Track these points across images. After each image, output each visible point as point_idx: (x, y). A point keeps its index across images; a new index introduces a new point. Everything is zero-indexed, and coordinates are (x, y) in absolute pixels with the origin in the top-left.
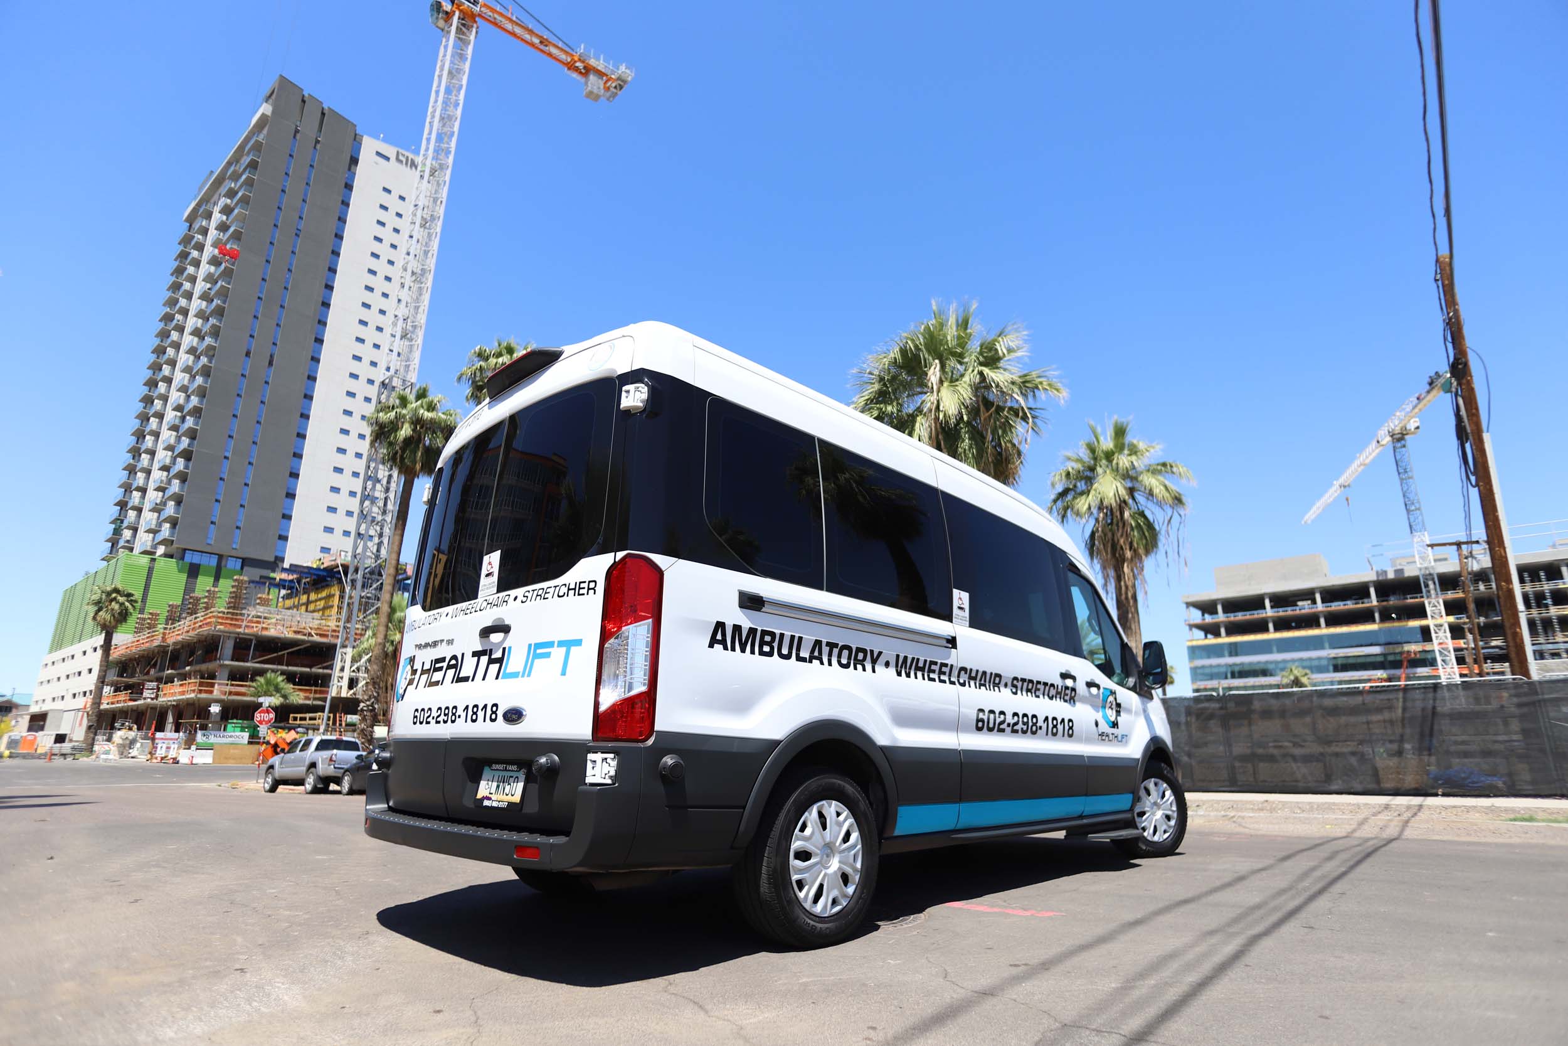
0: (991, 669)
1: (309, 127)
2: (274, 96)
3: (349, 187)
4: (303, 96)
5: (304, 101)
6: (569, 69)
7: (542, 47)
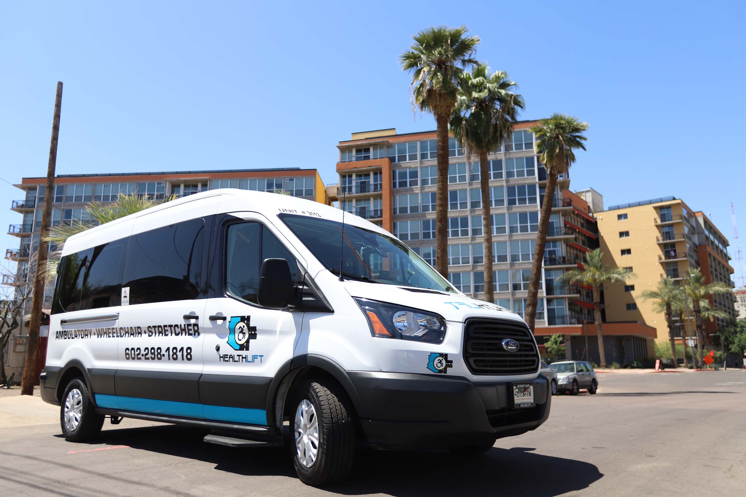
0: (134, 325)
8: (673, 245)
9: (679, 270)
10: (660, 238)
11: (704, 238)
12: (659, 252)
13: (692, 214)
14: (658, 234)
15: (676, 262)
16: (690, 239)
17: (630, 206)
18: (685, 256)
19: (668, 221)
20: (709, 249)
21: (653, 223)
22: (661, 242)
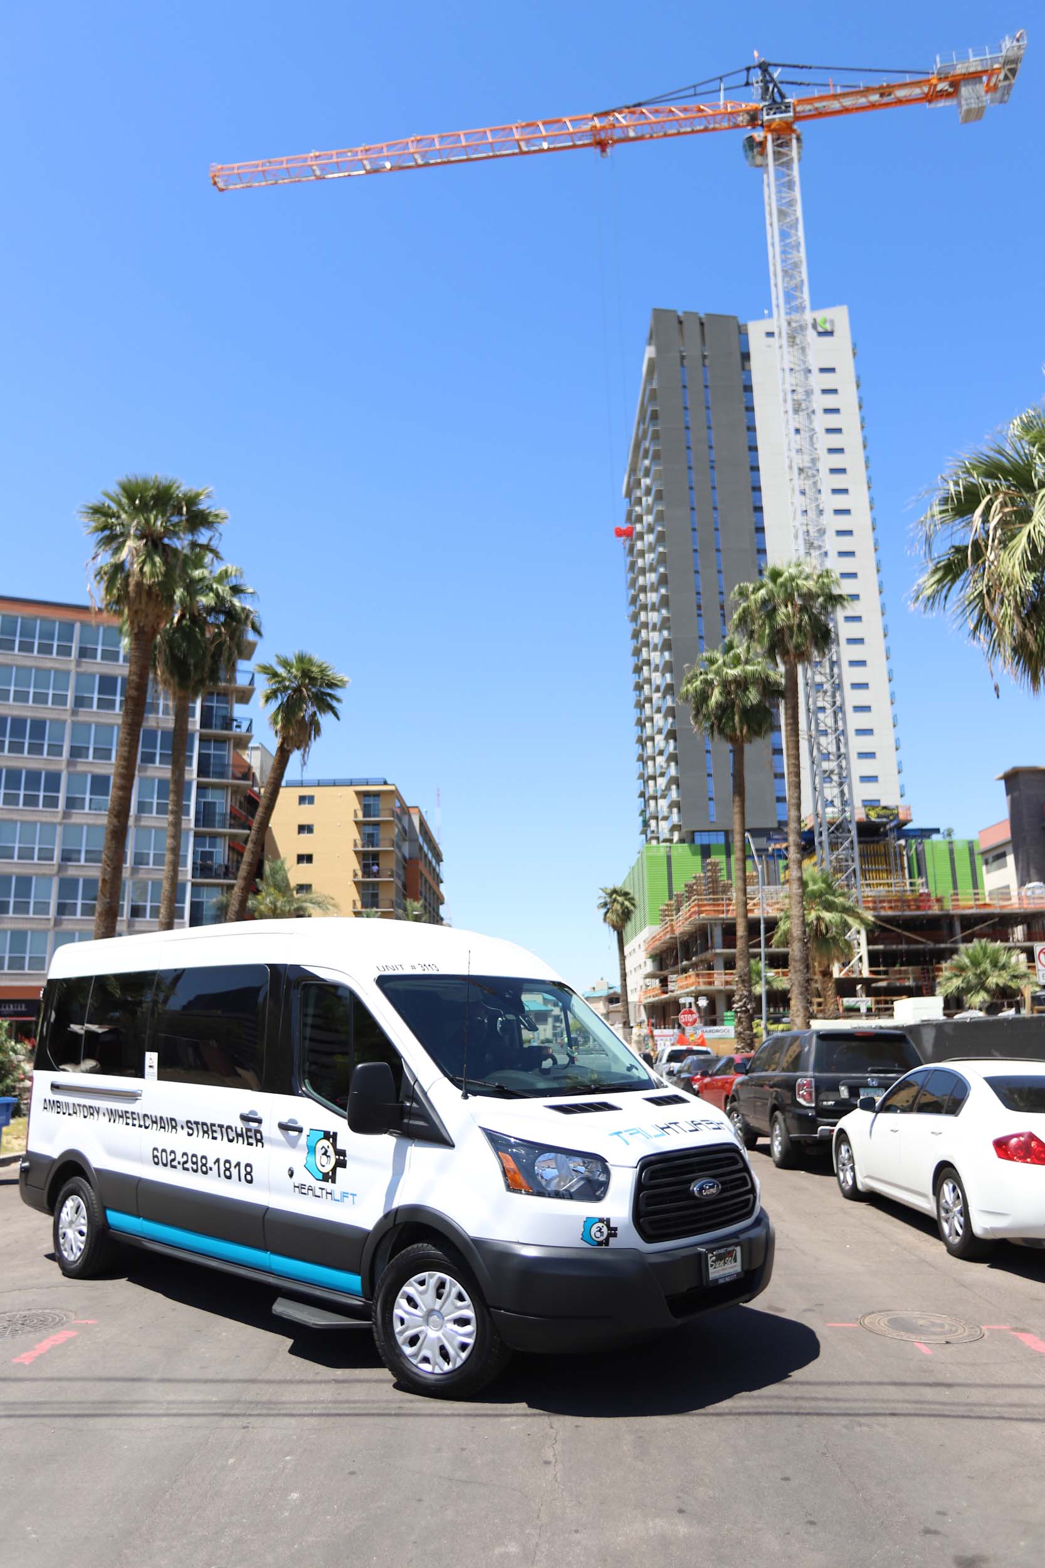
0: (167, 1115)
1: (693, 348)
2: (654, 337)
3: (748, 389)
4: (678, 317)
5: (680, 322)
6: (930, 101)
7: (886, 100)
8: (375, 856)
9: (380, 897)
10: (359, 842)
11: (417, 848)
12: (355, 865)
13: (405, 810)
14: (357, 836)
15: (378, 882)
16: (399, 847)
17: (319, 784)
18: (391, 876)
19: (374, 816)
20: (422, 867)
21: (352, 818)
22: (360, 848)
